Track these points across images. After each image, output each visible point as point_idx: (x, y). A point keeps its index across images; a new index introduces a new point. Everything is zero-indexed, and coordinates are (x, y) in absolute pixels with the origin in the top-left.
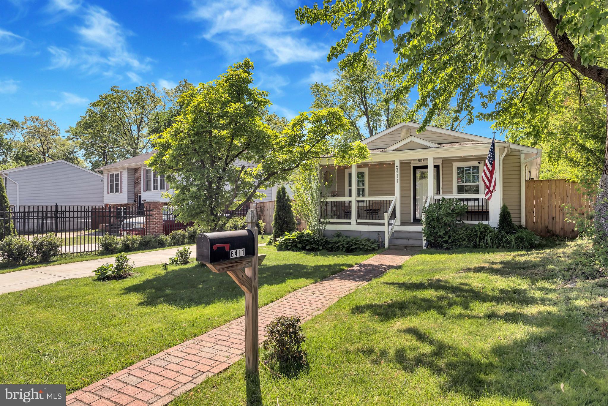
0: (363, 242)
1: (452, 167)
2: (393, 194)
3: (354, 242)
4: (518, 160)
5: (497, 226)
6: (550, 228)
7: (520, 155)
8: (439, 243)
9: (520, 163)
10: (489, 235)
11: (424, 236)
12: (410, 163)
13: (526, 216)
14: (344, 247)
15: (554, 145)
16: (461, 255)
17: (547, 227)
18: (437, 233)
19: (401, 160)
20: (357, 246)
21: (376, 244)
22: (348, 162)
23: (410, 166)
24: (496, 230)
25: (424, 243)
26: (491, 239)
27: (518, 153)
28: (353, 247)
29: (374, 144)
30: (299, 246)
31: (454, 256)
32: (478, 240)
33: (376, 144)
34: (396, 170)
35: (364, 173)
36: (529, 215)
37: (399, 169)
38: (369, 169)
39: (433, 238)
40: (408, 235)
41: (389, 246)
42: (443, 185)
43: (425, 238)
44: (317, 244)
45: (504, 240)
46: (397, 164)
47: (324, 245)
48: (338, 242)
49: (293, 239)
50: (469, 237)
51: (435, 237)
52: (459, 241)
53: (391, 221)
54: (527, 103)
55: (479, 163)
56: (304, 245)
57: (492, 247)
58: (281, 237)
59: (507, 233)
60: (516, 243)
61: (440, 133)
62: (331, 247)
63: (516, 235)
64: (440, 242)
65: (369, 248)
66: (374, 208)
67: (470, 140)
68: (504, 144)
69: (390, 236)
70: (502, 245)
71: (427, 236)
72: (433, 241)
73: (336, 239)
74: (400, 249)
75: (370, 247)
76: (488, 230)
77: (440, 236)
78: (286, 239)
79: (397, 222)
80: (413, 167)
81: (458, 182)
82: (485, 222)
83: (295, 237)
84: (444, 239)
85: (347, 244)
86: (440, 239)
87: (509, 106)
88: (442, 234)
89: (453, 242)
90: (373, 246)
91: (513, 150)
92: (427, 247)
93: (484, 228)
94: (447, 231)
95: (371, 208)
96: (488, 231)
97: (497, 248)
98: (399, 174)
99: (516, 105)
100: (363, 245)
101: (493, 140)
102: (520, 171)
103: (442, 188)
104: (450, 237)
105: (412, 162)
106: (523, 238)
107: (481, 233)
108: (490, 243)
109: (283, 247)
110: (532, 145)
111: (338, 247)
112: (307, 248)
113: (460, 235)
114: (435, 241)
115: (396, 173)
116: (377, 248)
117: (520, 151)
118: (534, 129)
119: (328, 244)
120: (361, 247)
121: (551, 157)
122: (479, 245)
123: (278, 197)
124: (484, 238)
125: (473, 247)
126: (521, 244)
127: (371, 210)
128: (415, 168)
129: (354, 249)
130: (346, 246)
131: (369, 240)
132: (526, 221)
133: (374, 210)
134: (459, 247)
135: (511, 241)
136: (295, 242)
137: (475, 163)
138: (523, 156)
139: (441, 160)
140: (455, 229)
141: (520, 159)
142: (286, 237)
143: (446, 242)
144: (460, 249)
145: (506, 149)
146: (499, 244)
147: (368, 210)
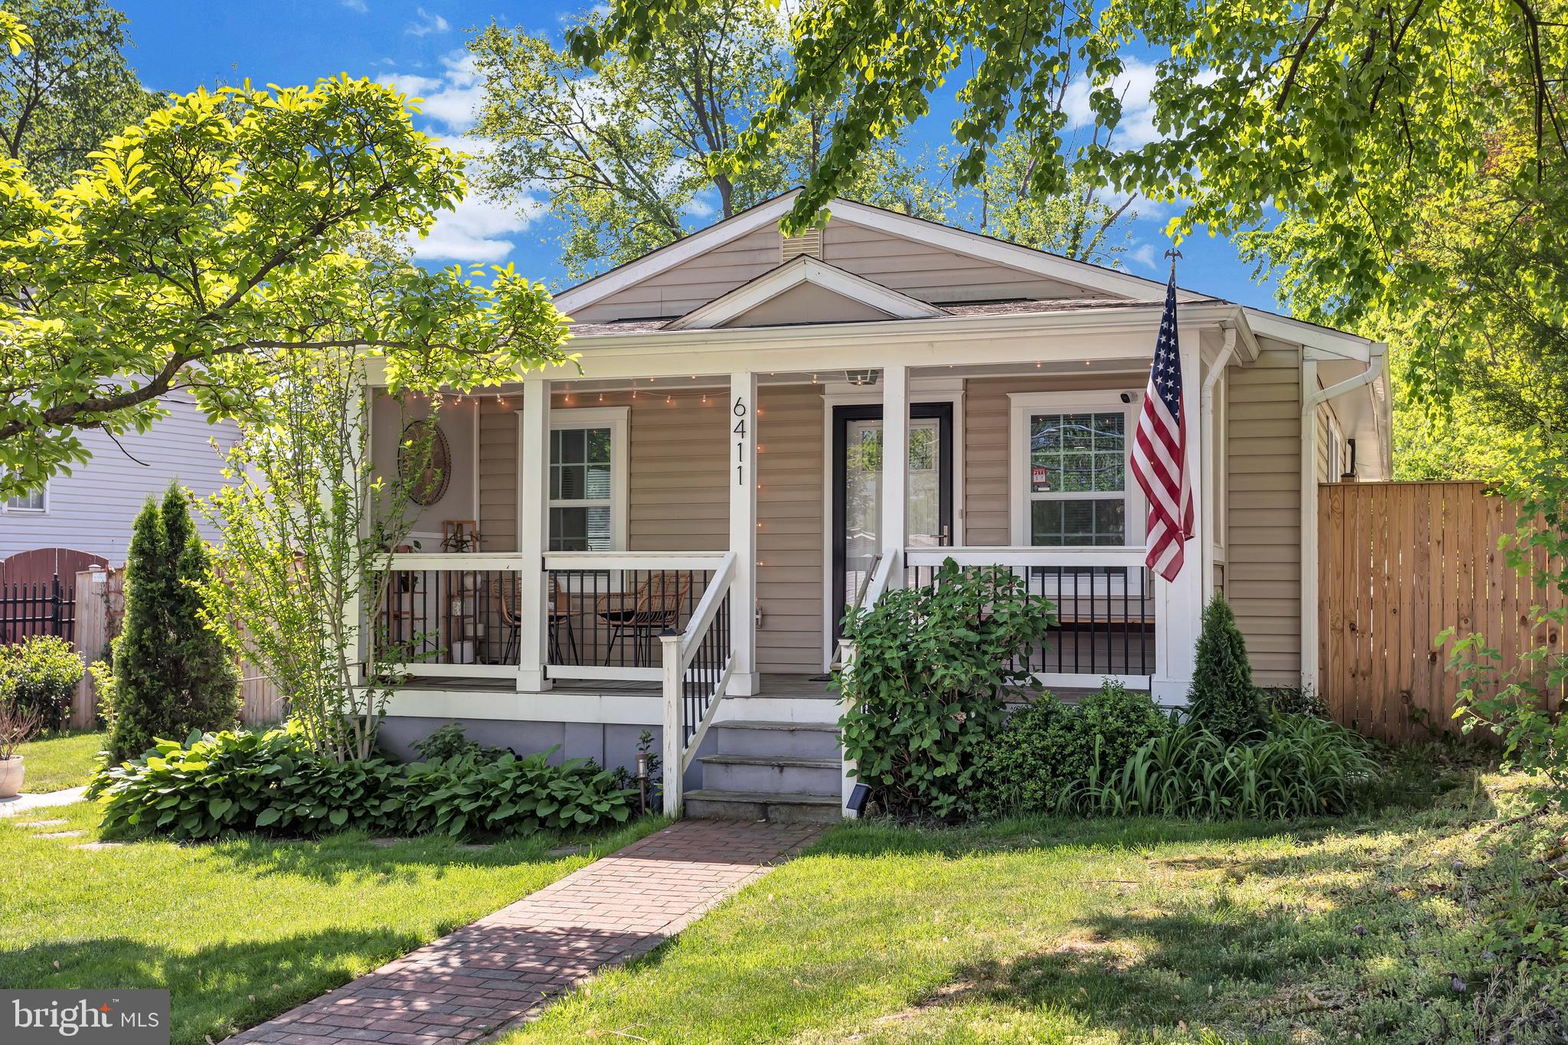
0: (557, 788)
1: (1006, 413)
2: (720, 542)
3: (507, 785)
4: (1289, 393)
5: (1184, 702)
6: (1421, 699)
7: (1298, 369)
8: (914, 789)
9: (1298, 402)
10: (1141, 751)
11: (848, 757)
12: (820, 389)
13: (1323, 646)
14: (456, 812)
15: (1435, 324)
16: (1000, 860)
17: (1408, 696)
18: (906, 738)
19: (757, 377)
20: (522, 807)
21: (619, 798)
22: (456, 376)
23: (821, 406)
24: (1183, 719)
25: (849, 786)
26: (1150, 771)
27: (1288, 359)
28: (499, 815)
29: (654, 294)
30: (219, 809)
31: (967, 864)
32: (1093, 773)
33: (668, 293)
34: (735, 421)
35: (607, 432)
36: (1331, 639)
37: (747, 418)
38: (631, 413)
39: (887, 765)
40: (781, 746)
41: (685, 802)
42: (966, 497)
43: (853, 765)
44: (322, 801)
45: (1210, 771)
46: (742, 390)
47: (359, 803)
48: (434, 786)
49: (192, 775)
50: (1054, 760)
51: (899, 761)
52: (1005, 780)
53: (703, 675)
54: (1310, 113)
55: (1125, 399)
56: (249, 806)
57: (1154, 809)
58: (128, 765)
59: (1227, 737)
60: (1261, 789)
61: (958, 255)
62: (398, 815)
63: (1266, 748)
64: (923, 787)
65: (582, 818)
66: (642, 605)
67: (1085, 291)
68: (1219, 313)
69: (690, 754)
70: (1199, 798)
71: (859, 753)
72: (888, 780)
73: (429, 769)
74: (733, 821)
75: (588, 810)
76: (1140, 723)
77: (923, 757)
78: (158, 777)
79: (738, 678)
80: (837, 410)
81: (1035, 487)
82: (1134, 682)
83: (201, 766)
84: (939, 772)
85: (476, 796)
86: (918, 771)
87: (1225, 123)
88: (926, 743)
89: (978, 784)
90: (604, 807)
91: (1268, 345)
92: (861, 810)
93: (1123, 715)
94: (954, 728)
95: (629, 604)
96: (1141, 729)
97: (1179, 812)
98: (747, 442)
99: (1256, 117)
100: (551, 799)
101: (1171, 292)
102: (1297, 438)
103: (966, 514)
104: (965, 760)
105: (830, 386)
106: (1296, 764)
107: (1110, 740)
108: (1146, 795)
109: (133, 819)
110: (1339, 322)
111: (431, 810)
112: (266, 819)
113: (1013, 747)
114: (900, 780)
115: (735, 439)
116: (622, 816)
117: (1298, 348)
118: (1348, 246)
119: (383, 798)
120: (543, 812)
121: (1419, 380)
122: (1097, 799)
123: (139, 550)
124: (1122, 761)
125: (1071, 813)
126: (1287, 794)
127: (628, 615)
128: (845, 415)
129: (509, 821)
130: (467, 807)
131: (584, 775)
132: (1323, 668)
133: (643, 616)
134: (1007, 810)
135: (1242, 778)
136: (199, 789)
137: (1106, 401)
138: (1310, 372)
139: (957, 382)
140: (993, 719)
141: (1298, 384)
142: (157, 764)
143: (947, 784)
144: (1008, 824)
145: (1231, 336)
146: (1189, 793)
147: (614, 616)
